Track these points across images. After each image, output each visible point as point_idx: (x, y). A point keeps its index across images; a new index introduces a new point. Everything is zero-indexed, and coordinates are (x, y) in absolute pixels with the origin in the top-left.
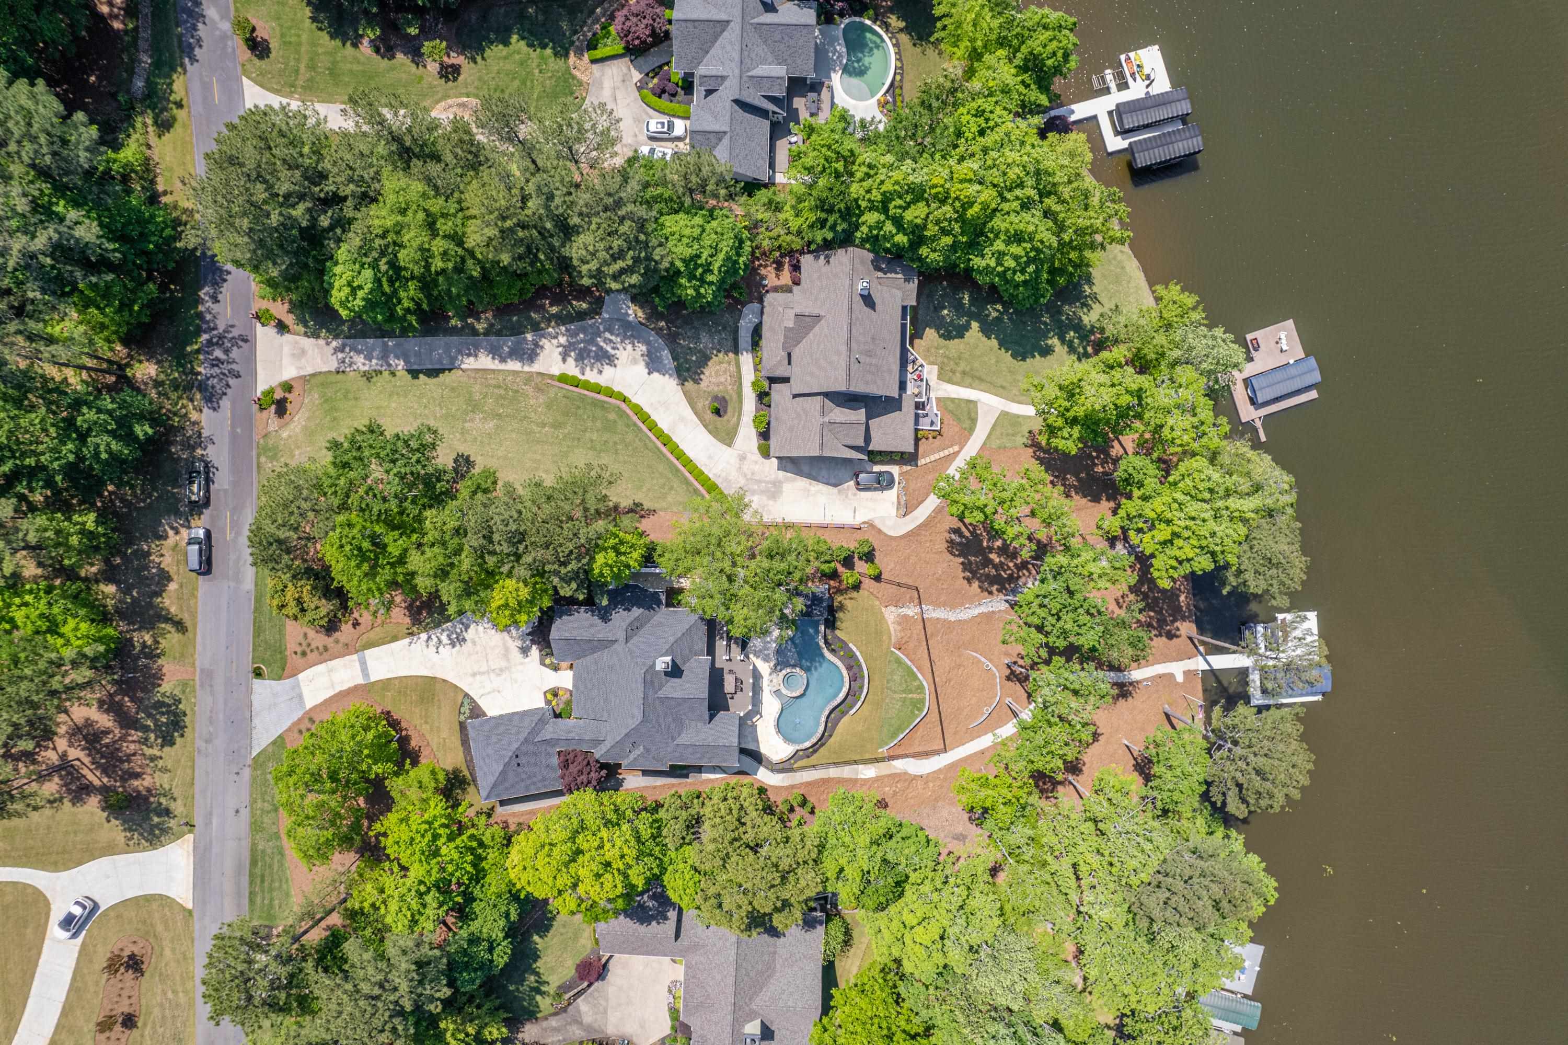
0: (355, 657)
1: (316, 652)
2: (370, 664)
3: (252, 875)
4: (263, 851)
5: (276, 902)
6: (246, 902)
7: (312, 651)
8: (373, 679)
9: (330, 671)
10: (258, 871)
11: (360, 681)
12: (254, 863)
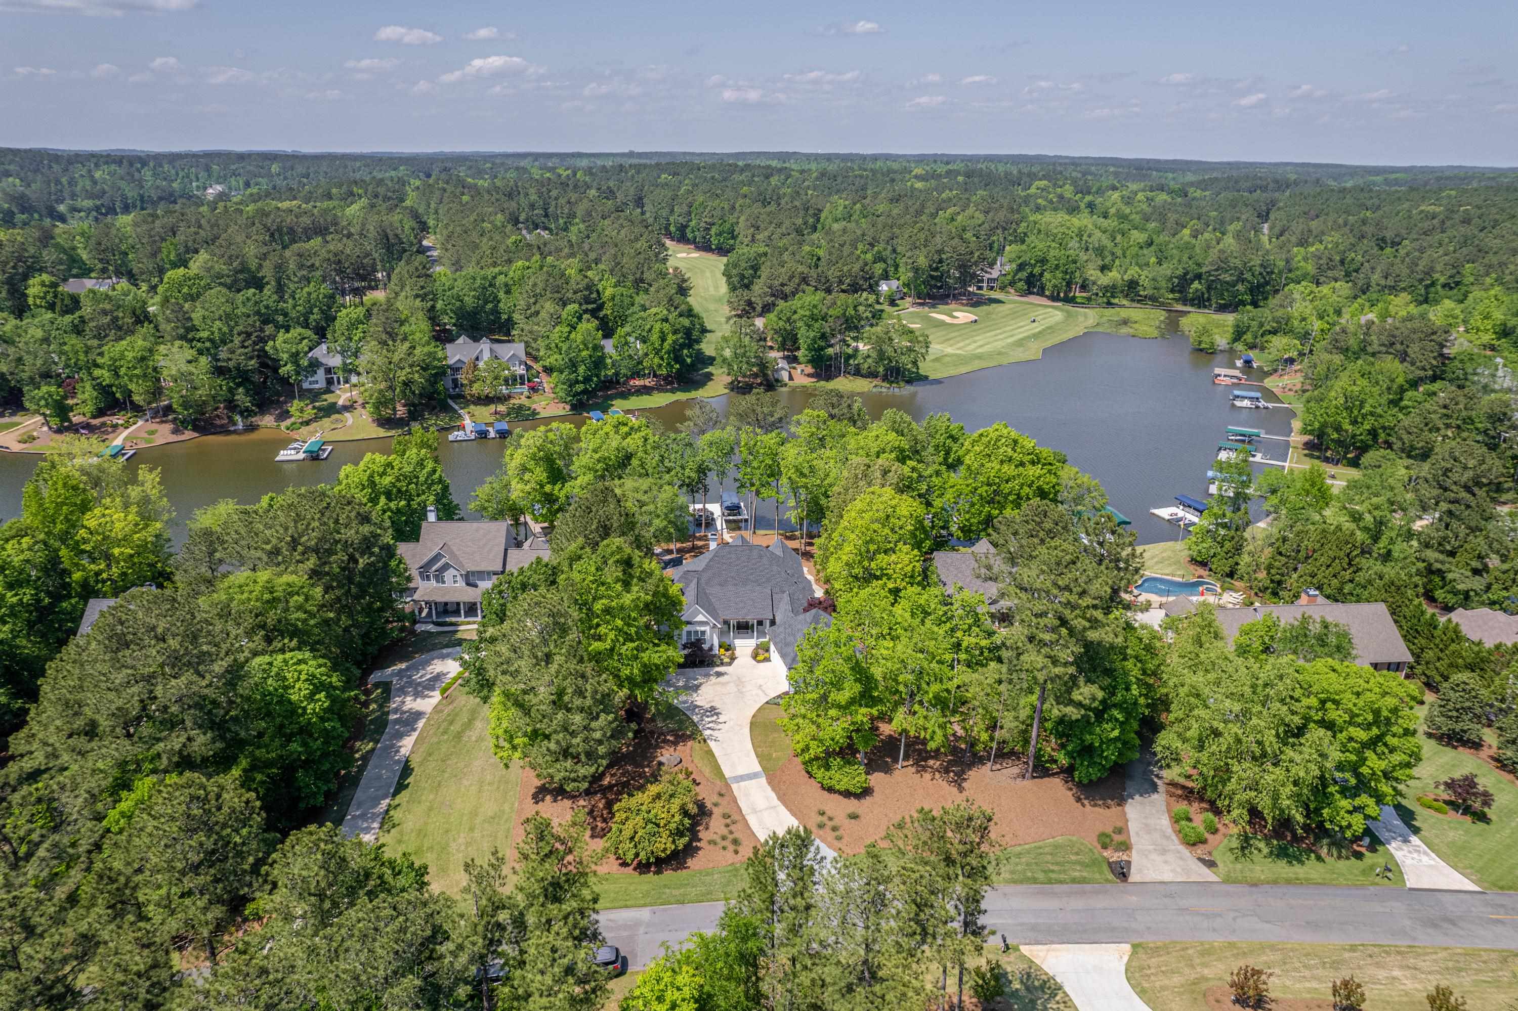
0: (734, 786)
1: (732, 828)
2: (741, 772)
3: (1050, 882)
4: (1012, 872)
5: (1073, 858)
6: (1088, 887)
7: (731, 832)
8: (757, 768)
9: (755, 811)
10: (1041, 876)
11: (763, 780)
12: (1035, 881)
